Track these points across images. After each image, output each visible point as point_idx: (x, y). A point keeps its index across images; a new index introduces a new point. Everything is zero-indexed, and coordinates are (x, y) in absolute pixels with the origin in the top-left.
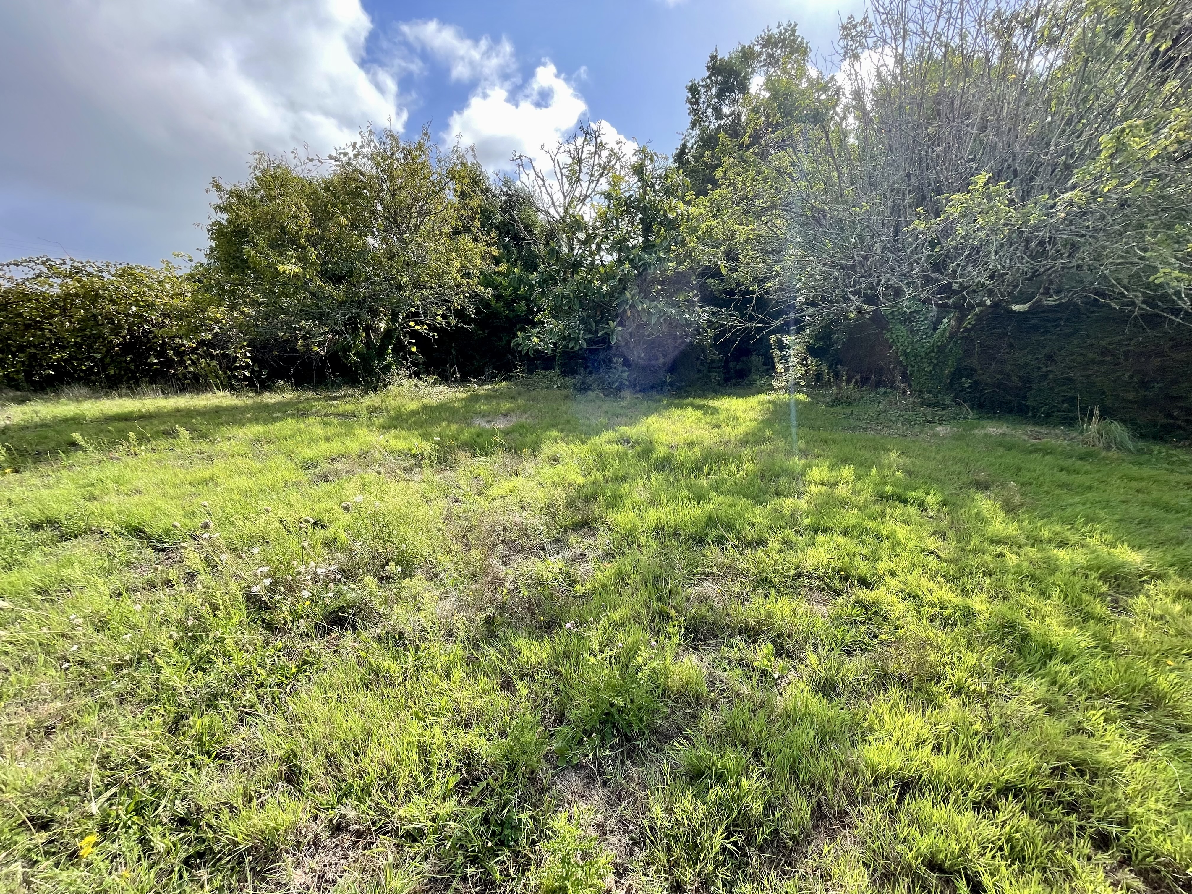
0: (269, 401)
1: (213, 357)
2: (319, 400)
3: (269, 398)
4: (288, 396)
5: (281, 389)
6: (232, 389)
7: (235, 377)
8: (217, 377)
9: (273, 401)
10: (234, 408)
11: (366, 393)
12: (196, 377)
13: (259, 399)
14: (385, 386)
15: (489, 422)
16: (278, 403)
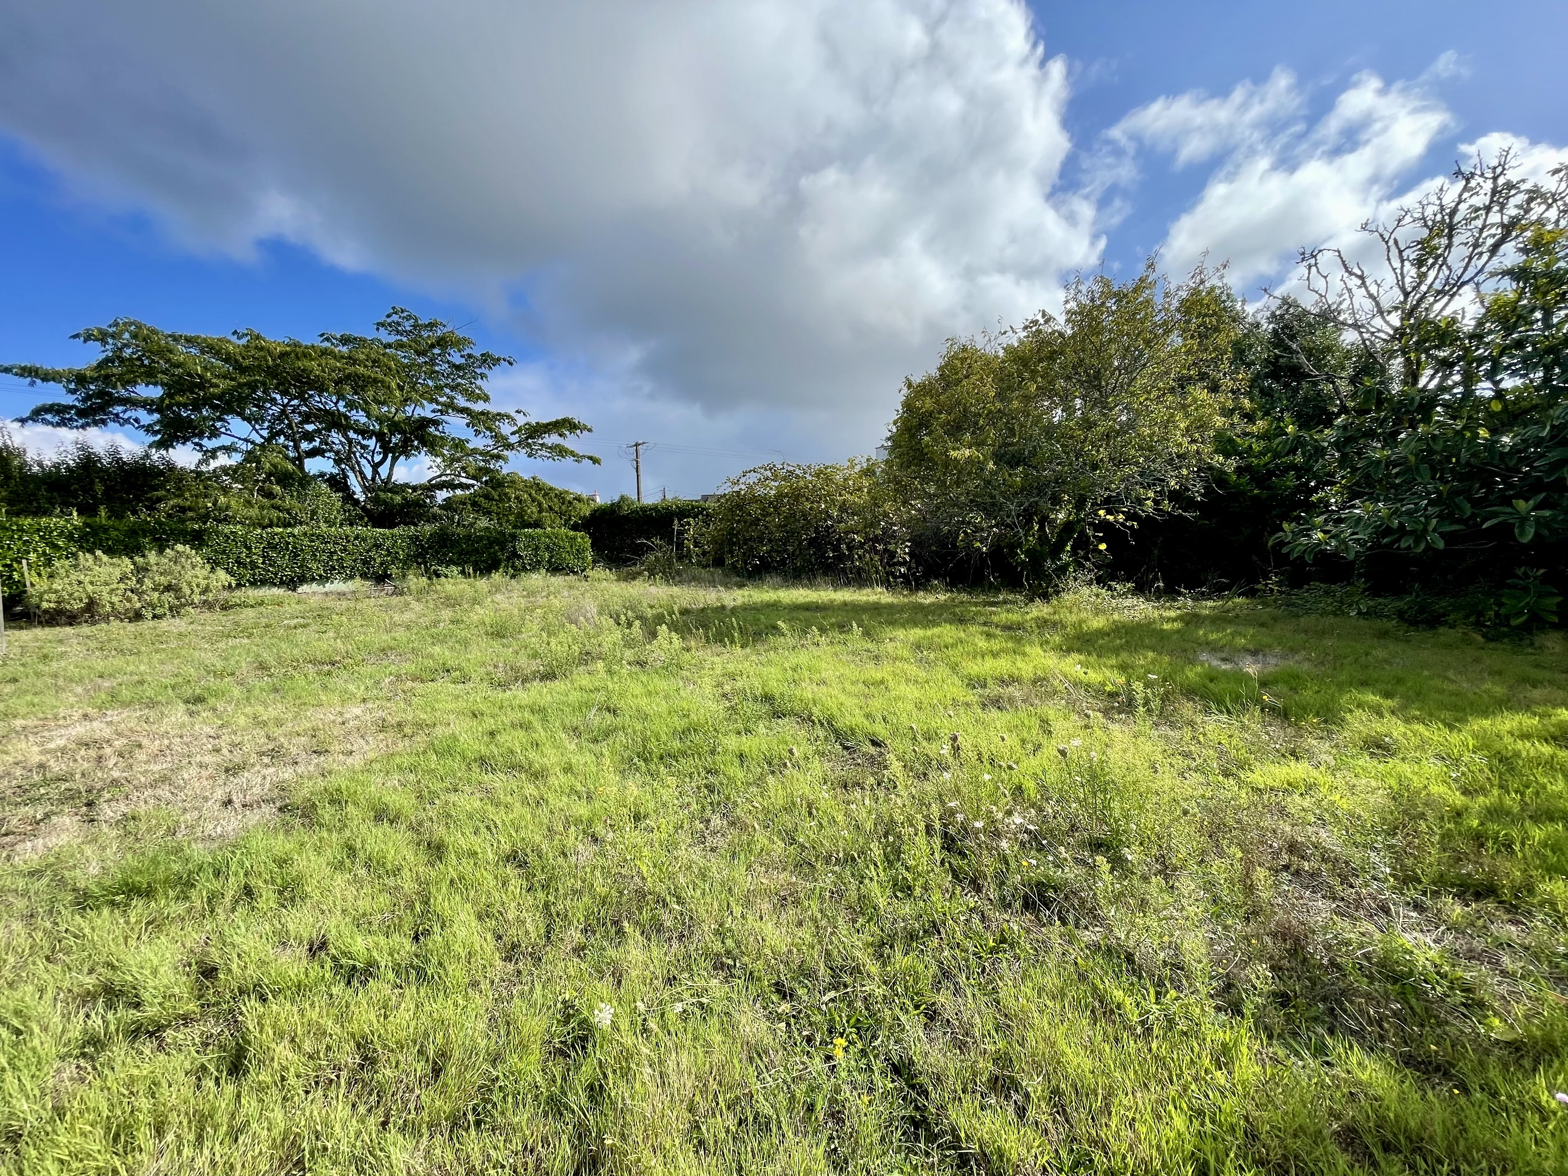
0: (923, 601)
1: (877, 552)
2: (976, 604)
3: (925, 598)
4: (942, 597)
5: (935, 589)
6: (888, 585)
7: (893, 574)
8: (877, 572)
9: (928, 601)
10: (891, 606)
11: (1032, 600)
12: (859, 571)
13: (913, 599)
14: (1057, 593)
15: (1224, 660)
16: (933, 604)
